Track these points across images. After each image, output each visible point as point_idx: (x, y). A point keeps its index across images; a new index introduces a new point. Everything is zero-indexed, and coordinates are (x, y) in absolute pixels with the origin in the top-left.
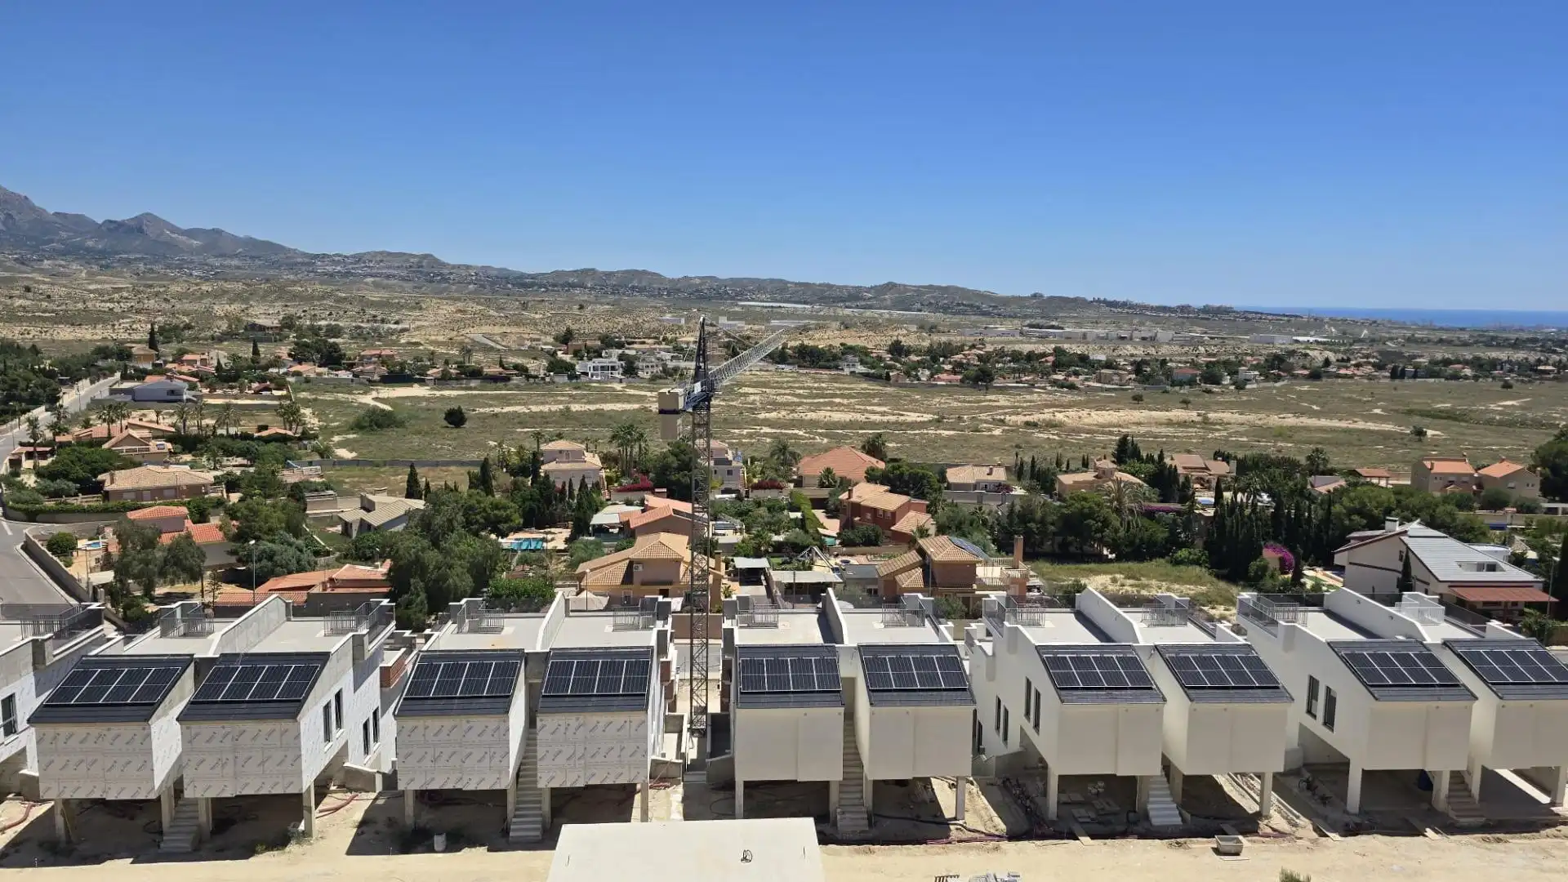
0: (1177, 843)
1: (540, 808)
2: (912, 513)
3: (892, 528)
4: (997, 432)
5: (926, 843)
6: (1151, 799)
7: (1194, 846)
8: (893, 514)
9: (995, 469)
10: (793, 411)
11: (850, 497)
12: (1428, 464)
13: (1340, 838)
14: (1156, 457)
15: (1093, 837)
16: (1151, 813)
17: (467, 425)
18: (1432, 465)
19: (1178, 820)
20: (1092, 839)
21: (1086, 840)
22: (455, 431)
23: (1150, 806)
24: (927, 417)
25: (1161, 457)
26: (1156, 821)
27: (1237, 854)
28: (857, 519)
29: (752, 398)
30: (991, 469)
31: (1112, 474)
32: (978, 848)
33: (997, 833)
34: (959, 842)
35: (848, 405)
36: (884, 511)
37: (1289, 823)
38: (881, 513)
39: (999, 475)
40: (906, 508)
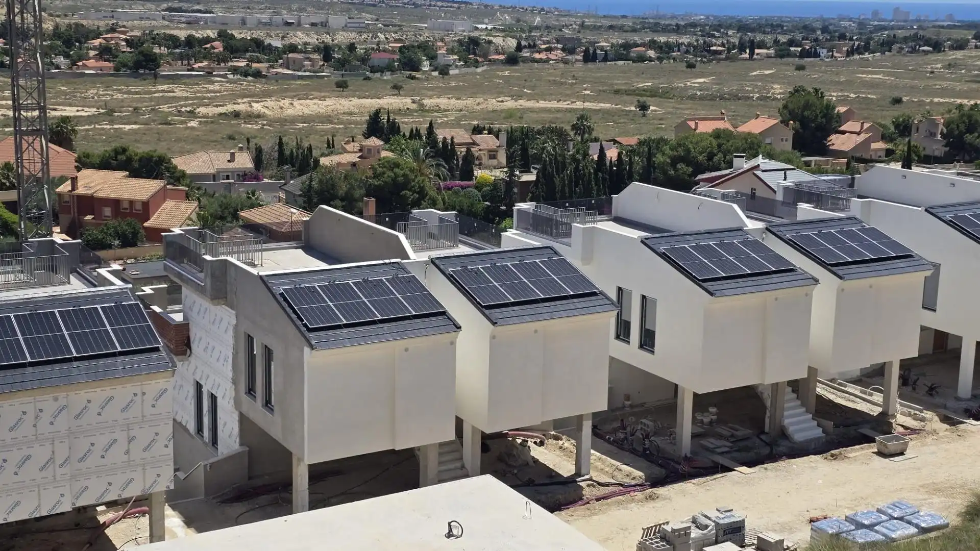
0: (832, 456)
2: (169, 204)
3: (146, 224)
4: (193, 124)
5: (560, 510)
6: (786, 413)
7: (851, 455)
8: (146, 205)
9: (236, 155)
11: (74, 187)
12: (692, 124)
13: (974, 422)
14: (423, 132)
15: (751, 464)
16: (791, 430)
18: (696, 123)
19: (819, 432)
20: (750, 466)
21: (744, 469)
23: (786, 422)
24: (90, 111)
25: (430, 130)
26: (799, 437)
27: (902, 454)
28: (89, 217)
30: (233, 155)
31: (379, 153)
32: (619, 503)
33: (633, 482)
34: (598, 500)
36: (131, 202)
37: (915, 419)
38: (126, 205)
39: (244, 161)
40: (160, 197)
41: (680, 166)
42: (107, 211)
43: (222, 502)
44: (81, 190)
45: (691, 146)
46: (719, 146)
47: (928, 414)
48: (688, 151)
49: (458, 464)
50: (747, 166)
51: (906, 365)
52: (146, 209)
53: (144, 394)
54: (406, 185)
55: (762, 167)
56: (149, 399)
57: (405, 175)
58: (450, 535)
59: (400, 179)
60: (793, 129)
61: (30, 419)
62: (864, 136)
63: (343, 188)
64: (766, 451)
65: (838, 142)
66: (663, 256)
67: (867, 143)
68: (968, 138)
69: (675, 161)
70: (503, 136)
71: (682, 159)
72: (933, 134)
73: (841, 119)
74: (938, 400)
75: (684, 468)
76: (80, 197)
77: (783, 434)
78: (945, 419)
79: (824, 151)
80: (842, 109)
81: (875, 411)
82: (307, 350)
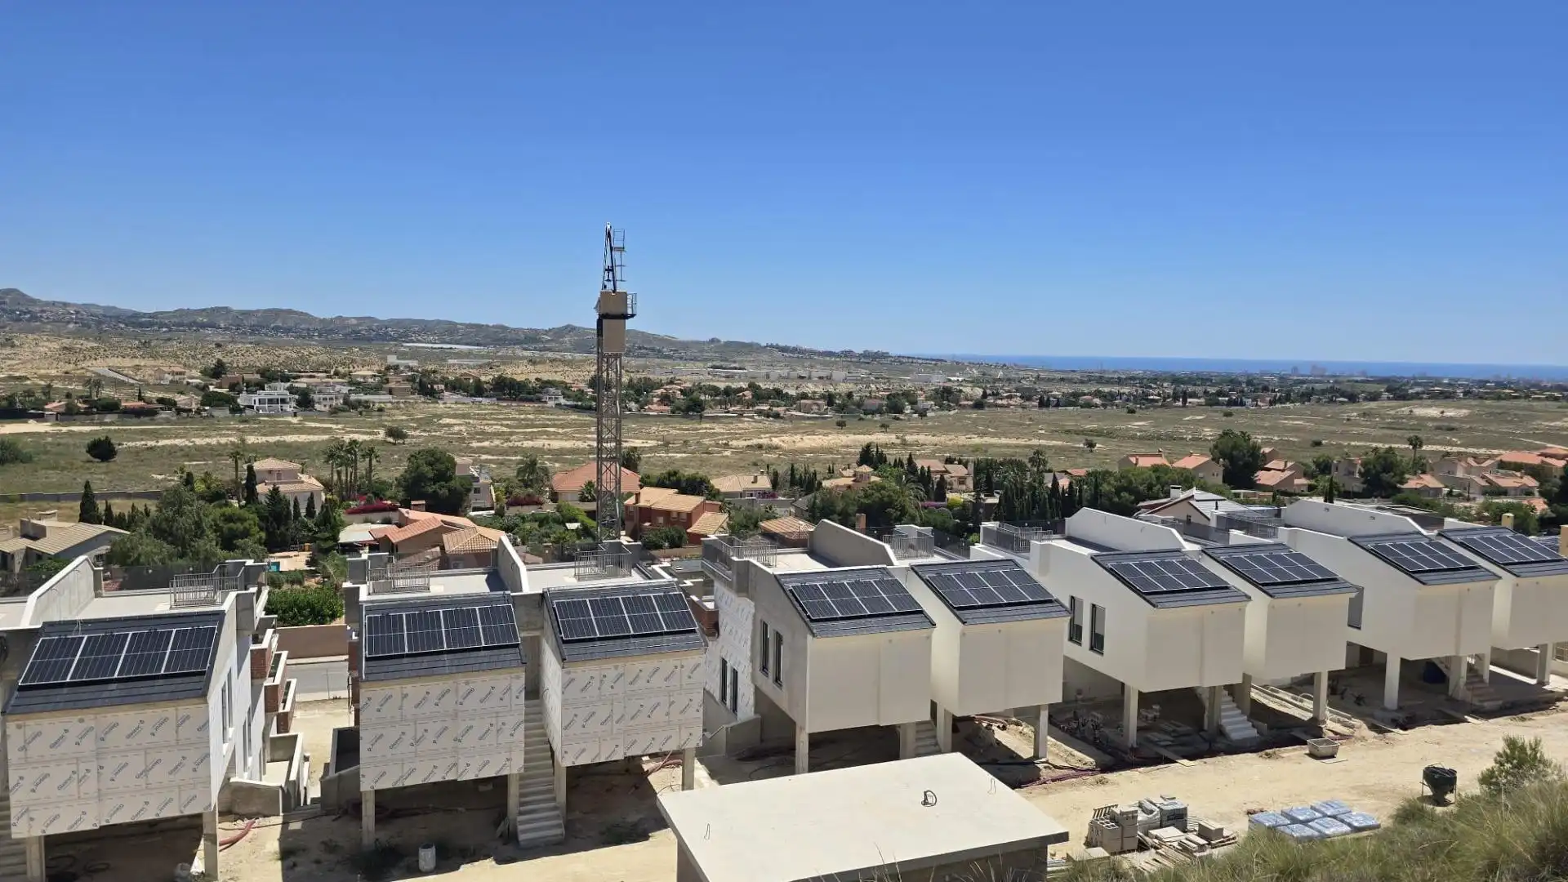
0: (1267, 754)
1: (554, 799)
2: (707, 515)
3: (689, 531)
4: (728, 453)
5: (1020, 787)
6: (1223, 714)
7: (1284, 755)
8: (689, 515)
9: (759, 478)
10: (508, 440)
11: (637, 501)
12: (1133, 460)
13: (1401, 732)
14: (905, 462)
15: (1192, 758)
16: (1228, 728)
17: (117, 458)
18: (1137, 460)
19: (1254, 733)
20: (1191, 760)
21: (1185, 762)
23: (1224, 721)
24: (652, 443)
25: (910, 460)
26: (1235, 736)
27: (1332, 756)
28: (647, 524)
29: (457, 428)
30: (756, 477)
31: (869, 478)
32: (1073, 785)
33: (1085, 767)
34: (1053, 781)
35: (565, 434)
36: (679, 513)
37: (1346, 726)
38: (675, 515)
39: (764, 483)
40: (700, 509)
41: (1124, 494)
42: (661, 520)
43: (739, 760)
44: (642, 503)
45: (1133, 479)
46: (1158, 478)
47: (1356, 722)
48: (1130, 482)
49: (933, 741)
50: (1183, 496)
51: (1334, 676)
52: (689, 518)
53: (682, 667)
54: (890, 504)
55: (1196, 497)
56: (686, 672)
57: (889, 496)
58: (925, 803)
59: (886, 499)
60: (1224, 466)
61: (596, 683)
62: (1287, 473)
63: (840, 506)
64: (1206, 747)
65: (1263, 477)
66: (1110, 571)
67: (1291, 478)
68: (1385, 477)
69: (1118, 491)
70: (971, 467)
71: (1125, 489)
72: (1351, 473)
73: (1267, 458)
74: (1364, 709)
75: (1132, 758)
76: (641, 508)
77: (1221, 732)
78: (1373, 727)
79: (1253, 485)
80: (1267, 450)
81: (1306, 716)
82: (810, 637)
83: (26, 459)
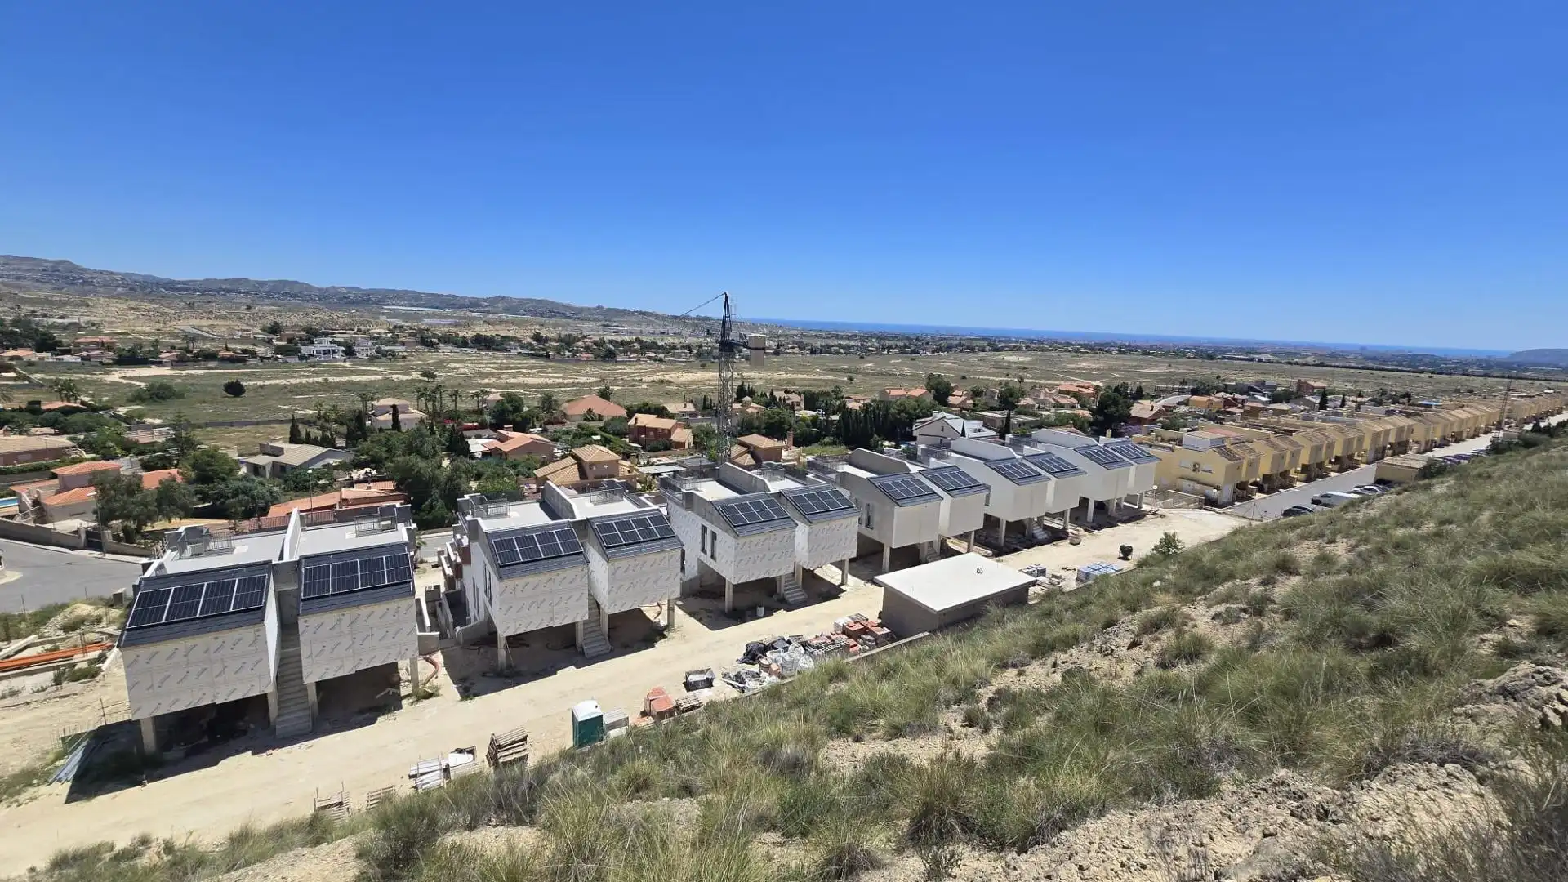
0: (1053, 545)
2: (677, 429)
3: (672, 439)
4: (644, 386)
6: (1033, 529)
7: (1061, 544)
8: (669, 430)
9: (687, 404)
10: (500, 378)
11: (636, 422)
13: (1098, 531)
16: (1037, 535)
17: (246, 395)
19: (1045, 536)
22: (238, 399)
23: (1034, 532)
24: (592, 380)
25: (772, 393)
26: (1040, 537)
27: (1080, 544)
28: (643, 436)
29: (462, 370)
35: (534, 373)
36: (663, 429)
37: (1076, 531)
38: (660, 431)
39: (690, 408)
40: (675, 427)
41: (903, 414)
42: (652, 434)
44: (639, 424)
47: (1080, 529)
50: (939, 416)
51: (1071, 510)
52: (670, 432)
53: (846, 523)
54: (783, 423)
55: (946, 417)
58: (978, 573)
60: (933, 394)
62: (963, 398)
63: (756, 423)
64: (1029, 543)
65: (951, 400)
66: (994, 469)
67: (966, 400)
68: (1010, 399)
69: (900, 412)
70: (803, 395)
71: (903, 411)
72: (993, 397)
73: (954, 389)
74: (1079, 523)
75: (1005, 549)
76: (640, 427)
77: (1033, 536)
78: (1086, 530)
79: (946, 404)
80: (953, 385)
81: (1061, 527)
83: (181, 396)
